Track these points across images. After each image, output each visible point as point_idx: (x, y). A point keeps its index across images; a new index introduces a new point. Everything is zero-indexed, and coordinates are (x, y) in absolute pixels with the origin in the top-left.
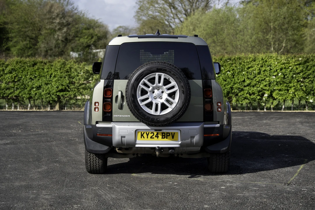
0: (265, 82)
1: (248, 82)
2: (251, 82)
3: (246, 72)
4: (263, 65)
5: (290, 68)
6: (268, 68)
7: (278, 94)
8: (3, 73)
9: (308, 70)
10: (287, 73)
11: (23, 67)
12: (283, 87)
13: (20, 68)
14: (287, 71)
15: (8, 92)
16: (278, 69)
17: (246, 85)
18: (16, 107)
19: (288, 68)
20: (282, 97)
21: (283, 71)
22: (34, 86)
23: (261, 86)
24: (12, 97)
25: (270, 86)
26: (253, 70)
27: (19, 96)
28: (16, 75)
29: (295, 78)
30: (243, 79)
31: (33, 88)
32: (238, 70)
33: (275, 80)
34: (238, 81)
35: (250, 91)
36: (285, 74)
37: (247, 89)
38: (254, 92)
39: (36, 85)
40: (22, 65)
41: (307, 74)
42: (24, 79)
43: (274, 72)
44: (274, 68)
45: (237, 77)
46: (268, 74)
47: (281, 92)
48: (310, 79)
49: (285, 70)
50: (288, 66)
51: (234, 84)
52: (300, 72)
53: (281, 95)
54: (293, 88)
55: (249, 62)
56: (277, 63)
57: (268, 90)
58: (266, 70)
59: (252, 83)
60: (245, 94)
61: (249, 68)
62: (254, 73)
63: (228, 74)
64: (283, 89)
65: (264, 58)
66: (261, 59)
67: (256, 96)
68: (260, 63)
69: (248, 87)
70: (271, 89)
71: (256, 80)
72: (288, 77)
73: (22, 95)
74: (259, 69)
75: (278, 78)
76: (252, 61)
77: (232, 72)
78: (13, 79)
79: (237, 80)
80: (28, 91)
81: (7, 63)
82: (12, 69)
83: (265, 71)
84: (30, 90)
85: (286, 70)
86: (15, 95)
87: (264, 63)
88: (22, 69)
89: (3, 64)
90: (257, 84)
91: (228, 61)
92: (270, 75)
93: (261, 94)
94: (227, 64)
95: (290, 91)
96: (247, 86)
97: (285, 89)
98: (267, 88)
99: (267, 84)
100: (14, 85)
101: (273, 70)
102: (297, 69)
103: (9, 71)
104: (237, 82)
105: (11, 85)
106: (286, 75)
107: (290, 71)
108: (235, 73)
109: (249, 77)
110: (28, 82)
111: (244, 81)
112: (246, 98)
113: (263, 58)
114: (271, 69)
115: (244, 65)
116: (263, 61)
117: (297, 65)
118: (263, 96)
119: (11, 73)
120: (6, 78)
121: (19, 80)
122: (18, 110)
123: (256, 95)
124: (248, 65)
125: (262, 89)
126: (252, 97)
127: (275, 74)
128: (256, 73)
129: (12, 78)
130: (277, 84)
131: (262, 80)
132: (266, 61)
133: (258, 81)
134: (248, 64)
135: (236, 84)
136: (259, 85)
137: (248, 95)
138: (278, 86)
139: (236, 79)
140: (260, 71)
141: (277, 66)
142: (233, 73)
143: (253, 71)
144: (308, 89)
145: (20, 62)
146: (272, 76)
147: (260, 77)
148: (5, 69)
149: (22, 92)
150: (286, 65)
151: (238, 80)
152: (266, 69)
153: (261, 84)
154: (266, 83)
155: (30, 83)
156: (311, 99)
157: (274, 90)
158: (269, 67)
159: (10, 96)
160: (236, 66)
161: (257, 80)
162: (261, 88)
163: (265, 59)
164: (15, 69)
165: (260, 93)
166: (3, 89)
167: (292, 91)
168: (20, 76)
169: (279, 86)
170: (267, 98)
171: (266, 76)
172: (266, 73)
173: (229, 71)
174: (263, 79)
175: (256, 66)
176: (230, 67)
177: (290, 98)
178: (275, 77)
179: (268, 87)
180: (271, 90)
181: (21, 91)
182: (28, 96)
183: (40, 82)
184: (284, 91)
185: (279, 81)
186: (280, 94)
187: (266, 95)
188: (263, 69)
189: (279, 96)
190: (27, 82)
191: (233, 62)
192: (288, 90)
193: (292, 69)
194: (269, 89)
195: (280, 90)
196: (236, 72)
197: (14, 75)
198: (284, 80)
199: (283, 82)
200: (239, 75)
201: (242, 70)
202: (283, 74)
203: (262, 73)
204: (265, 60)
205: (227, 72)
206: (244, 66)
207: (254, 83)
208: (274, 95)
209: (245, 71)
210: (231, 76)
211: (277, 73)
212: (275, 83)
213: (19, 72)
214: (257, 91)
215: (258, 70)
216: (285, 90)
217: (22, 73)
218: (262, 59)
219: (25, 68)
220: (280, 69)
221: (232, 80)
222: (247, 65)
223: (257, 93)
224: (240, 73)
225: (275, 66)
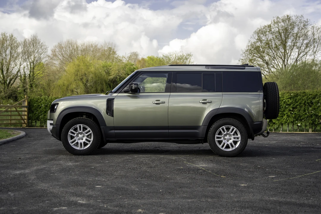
9: (297, 102)
10: (282, 104)
29: (288, 108)
41: (295, 105)
48: (298, 109)
52: (291, 104)
54: (286, 115)
72: (282, 107)
102: (288, 101)
117: (289, 98)
144: (296, 116)
150: (281, 98)
156: (299, 123)
167: (285, 117)
189: (276, 121)
193: (285, 101)
216: (281, 116)
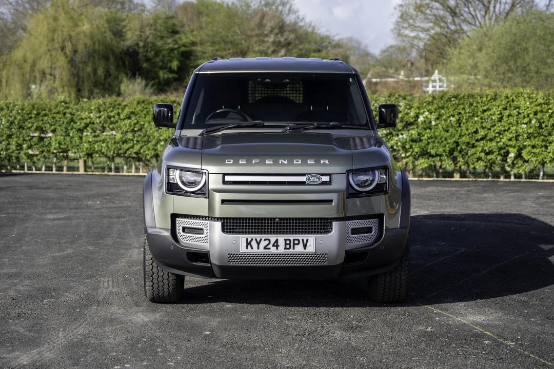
0: (510, 134)
1: (482, 133)
2: (488, 133)
3: (480, 117)
4: (506, 107)
5: (550, 111)
6: (515, 112)
7: (531, 153)
8: (118, 118)
10: (545, 120)
11: (146, 109)
12: (539, 142)
13: (142, 111)
14: (545, 117)
15: (126, 146)
16: (531, 113)
17: (479, 138)
18: (137, 169)
19: (547, 112)
20: (537, 157)
21: (539, 116)
22: (162, 138)
23: (503, 140)
24: (131, 154)
25: (517, 140)
26: (490, 114)
27: (140, 153)
28: (136, 121)
30: (475, 129)
31: (161, 141)
32: (468, 114)
33: (525, 131)
34: (467, 133)
35: (486, 148)
36: (542, 120)
37: (482, 145)
38: (492, 150)
39: (164, 135)
40: (145, 107)
42: (147, 127)
43: (524, 117)
44: (523, 111)
45: (464, 126)
46: (515, 121)
47: (535, 150)
49: (541, 115)
50: (547, 108)
51: (460, 136)
53: (535, 155)
55: (486, 103)
56: (530, 104)
57: (514, 147)
58: (511, 115)
59: (489, 135)
60: (478, 153)
61: (484, 111)
62: (492, 119)
63: (451, 121)
64: (538, 145)
65: (509, 96)
66: (504, 98)
67: (495, 156)
68: (503, 103)
69: (482, 142)
70: (518, 144)
71: (495, 130)
72: (546, 126)
73: (144, 152)
74: (501, 114)
75: (531, 128)
76: (490, 99)
77: (457, 117)
78: (132, 128)
79: (464, 131)
80: (154, 145)
81: (124, 103)
82: (132, 113)
83: (510, 117)
84: (156, 145)
85: (543, 115)
86: (134, 151)
87: (509, 103)
88: (145, 112)
89: (120, 105)
90: (498, 137)
91: (453, 101)
92: (518, 123)
93: (504, 153)
94: (450, 105)
95: (549, 148)
96: (482, 139)
97: (541, 145)
98: (513, 143)
99: (513, 137)
100: (134, 136)
101: (522, 114)
103: (127, 115)
104: (465, 134)
105: (130, 136)
106: (544, 122)
107: (549, 116)
108: (461, 119)
109: (484, 126)
110: (154, 132)
111: (476, 132)
112: (479, 159)
113: (507, 94)
114: (519, 113)
115: (476, 106)
116: (507, 100)
118: (508, 155)
119: (129, 118)
120: (122, 125)
121: (140, 130)
122: (141, 174)
123: (495, 154)
124: (484, 106)
125: (505, 146)
126: (489, 157)
127: (526, 120)
128: (495, 119)
129: (131, 126)
130: (528, 138)
131: (505, 131)
132: (513, 101)
133: (498, 133)
134: (483, 104)
135: (463, 136)
136: (501, 139)
137: (483, 154)
138: (530, 140)
139: (464, 128)
140: (503, 116)
141: (530, 109)
142: (459, 119)
143: (490, 116)
145: (143, 102)
146: (521, 124)
147: (501, 125)
148: (122, 113)
149: (145, 147)
150: (543, 106)
151: (467, 130)
152: (512, 113)
153: (503, 136)
154: (511, 136)
155: (155, 133)
157: (525, 147)
158: (517, 110)
159: (128, 152)
160: (464, 109)
161: (497, 131)
162: (504, 143)
163: (511, 96)
164: (134, 112)
165: (502, 152)
166: (118, 143)
167: (552, 148)
168: (142, 123)
169: (532, 139)
170: (513, 159)
171: (511, 124)
172: (511, 120)
173: (453, 116)
174: (507, 129)
175: (496, 109)
176: (455, 109)
177: (549, 160)
178: (525, 126)
179: (515, 142)
180: (519, 146)
181: (143, 146)
182: (153, 153)
183: (170, 132)
184: (541, 148)
185: (532, 132)
186: (534, 153)
187: (512, 155)
188: (507, 113)
189: (532, 156)
190: (151, 132)
191: (460, 102)
192: (546, 147)
194: (515, 145)
195: (533, 147)
196: (465, 118)
197: (133, 121)
198: (541, 130)
199: (539, 133)
200: (468, 123)
201: (474, 114)
202: (538, 120)
203: (505, 118)
204: (511, 98)
205: (449, 117)
206: (477, 108)
207: (491, 134)
208: (524, 154)
209: (477, 116)
210: (456, 124)
211: (528, 119)
212: (525, 136)
213: (140, 117)
214: (496, 147)
215: (498, 115)
217: (145, 118)
218: (507, 97)
219: (150, 110)
220: (533, 113)
221: (457, 131)
222: (481, 106)
223: (497, 151)
224: (470, 120)
225: (525, 108)
